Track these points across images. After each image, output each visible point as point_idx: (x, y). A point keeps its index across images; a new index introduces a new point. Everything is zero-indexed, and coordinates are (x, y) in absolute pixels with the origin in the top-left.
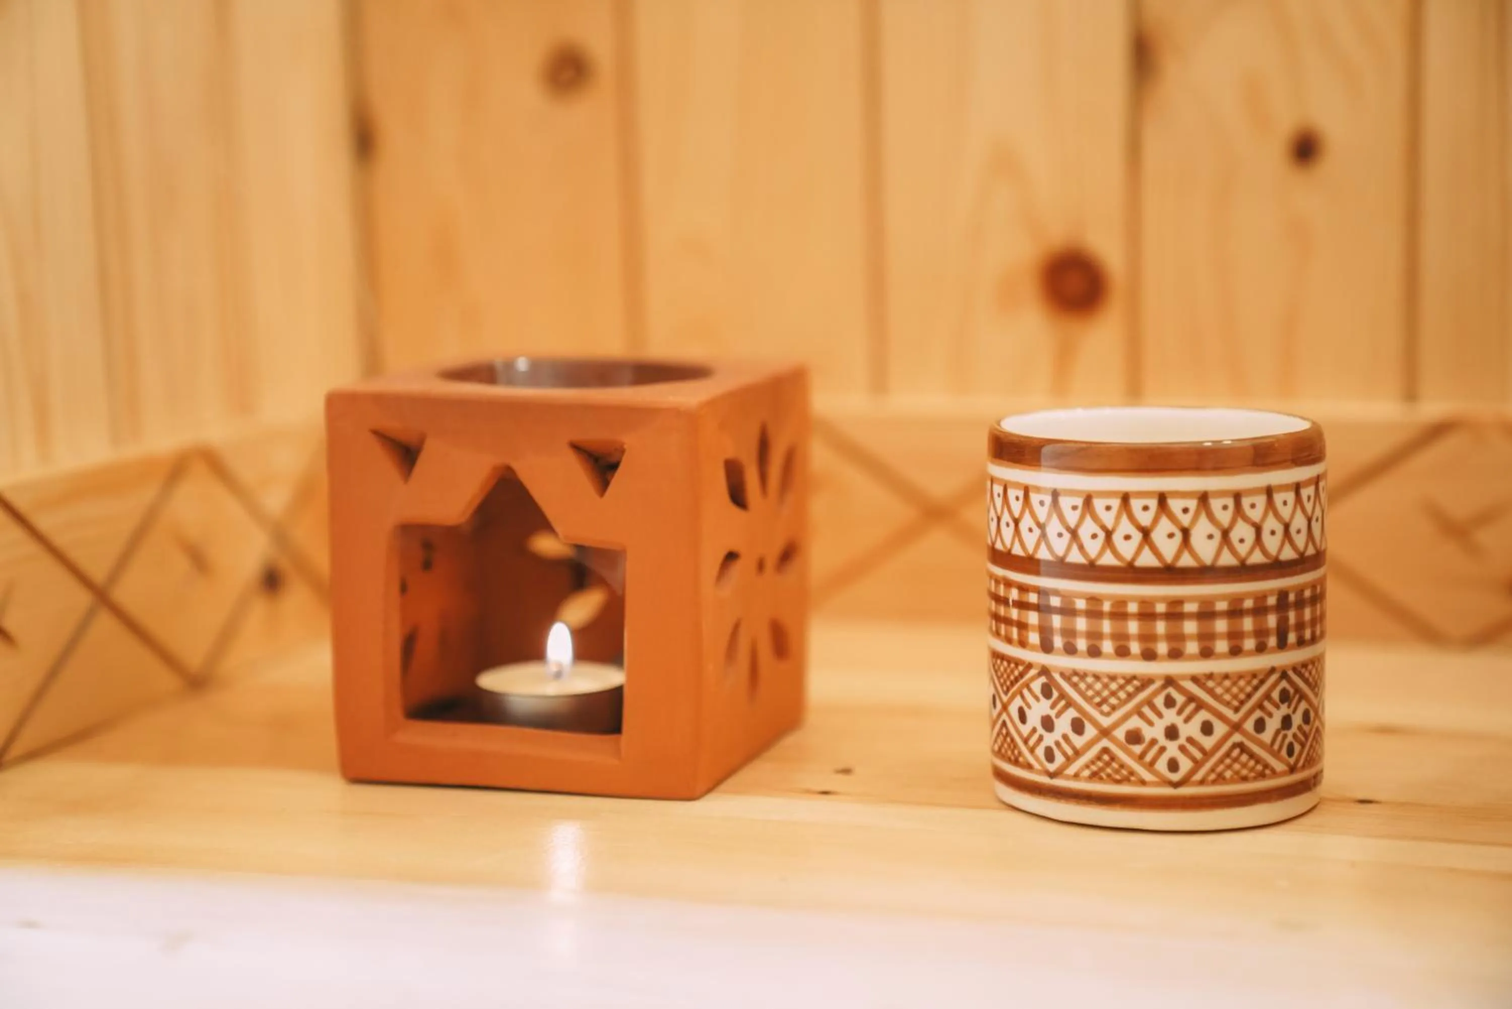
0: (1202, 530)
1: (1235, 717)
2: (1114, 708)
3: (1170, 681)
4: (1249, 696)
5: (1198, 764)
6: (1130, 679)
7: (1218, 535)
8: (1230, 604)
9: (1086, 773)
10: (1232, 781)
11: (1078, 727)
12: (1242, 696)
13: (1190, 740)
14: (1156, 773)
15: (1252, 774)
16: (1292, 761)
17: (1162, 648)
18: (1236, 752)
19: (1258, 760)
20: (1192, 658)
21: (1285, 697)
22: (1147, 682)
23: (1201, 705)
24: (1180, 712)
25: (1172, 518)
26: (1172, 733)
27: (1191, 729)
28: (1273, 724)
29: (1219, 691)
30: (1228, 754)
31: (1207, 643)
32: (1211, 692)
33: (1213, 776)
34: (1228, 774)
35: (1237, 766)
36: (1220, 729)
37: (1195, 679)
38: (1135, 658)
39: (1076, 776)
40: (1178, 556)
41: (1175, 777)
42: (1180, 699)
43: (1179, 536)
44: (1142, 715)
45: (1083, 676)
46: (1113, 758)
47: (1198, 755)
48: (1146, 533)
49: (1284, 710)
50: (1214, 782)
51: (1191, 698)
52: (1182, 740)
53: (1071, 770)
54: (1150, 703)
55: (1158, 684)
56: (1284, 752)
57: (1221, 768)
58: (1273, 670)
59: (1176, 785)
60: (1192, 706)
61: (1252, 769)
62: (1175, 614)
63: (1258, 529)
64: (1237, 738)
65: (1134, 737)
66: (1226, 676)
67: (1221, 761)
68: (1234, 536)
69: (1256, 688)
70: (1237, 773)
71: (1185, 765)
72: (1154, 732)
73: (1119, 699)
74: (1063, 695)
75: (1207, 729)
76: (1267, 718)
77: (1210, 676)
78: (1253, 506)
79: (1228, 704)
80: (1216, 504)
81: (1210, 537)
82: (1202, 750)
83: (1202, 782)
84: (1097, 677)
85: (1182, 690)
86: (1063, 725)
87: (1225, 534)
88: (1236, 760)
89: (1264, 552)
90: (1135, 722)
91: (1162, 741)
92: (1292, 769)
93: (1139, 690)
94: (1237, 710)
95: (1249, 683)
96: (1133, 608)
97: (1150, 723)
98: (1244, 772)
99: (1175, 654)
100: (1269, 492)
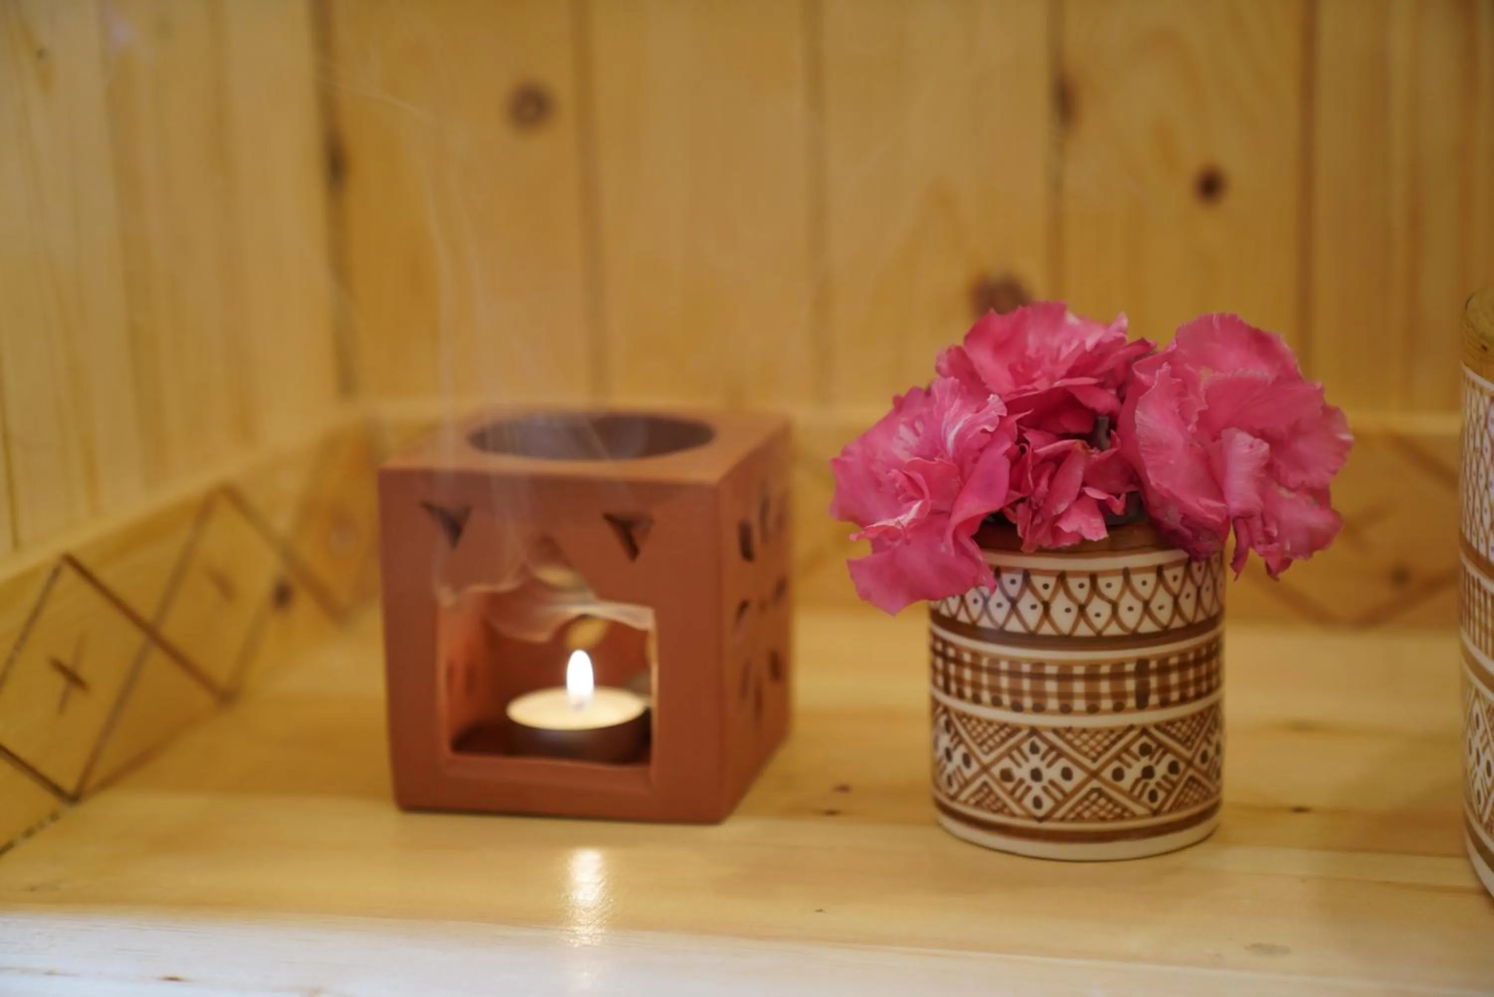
0: (1060, 604)
1: (1094, 766)
2: (991, 749)
3: (1034, 731)
4: (1107, 749)
5: (1058, 804)
6: (1003, 726)
7: (1075, 610)
8: (1087, 670)
9: (972, 801)
10: (1090, 820)
11: (966, 760)
12: (1100, 749)
13: (1052, 783)
14: (1023, 808)
15: (1110, 816)
16: (1155, 805)
17: (1028, 702)
18: (1094, 796)
19: (1116, 804)
20: (1053, 713)
21: (1145, 750)
22: (1016, 730)
23: (1061, 754)
24: (1043, 758)
25: (1034, 591)
26: (1036, 775)
27: (1053, 773)
28: (1132, 773)
29: (1077, 742)
30: (1086, 797)
31: (1065, 702)
32: (1070, 743)
33: (1072, 815)
34: (1087, 814)
35: (1095, 808)
36: (1079, 775)
37: (1056, 731)
38: (1006, 708)
39: (966, 802)
40: (1039, 626)
41: (1040, 813)
42: (1043, 747)
43: (1040, 608)
44: (1012, 758)
45: (970, 718)
46: (991, 792)
47: (1059, 796)
48: (1014, 602)
49: (1145, 761)
50: (1073, 820)
51: (1052, 747)
52: (1045, 782)
53: (964, 796)
54: (1017, 747)
55: (1025, 732)
56: (1145, 798)
57: (1080, 808)
58: (1131, 728)
59: (1040, 820)
60: (1053, 754)
61: (1110, 812)
62: (1038, 675)
63: (1115, 606)
64: (1095, 784)
65: (1006, 775)
66: (1084, 731)
67: (1080, 802)
68: (1091, 610)
69: (1113, 743)
70: (1095, 814)
71: (1048, 804)
72: (1022, 772)
73: (994, 741)
74: (957, 733)
75: (1067, 774)
76: (1125, 768)
77: (1069, 730)
78: (1109, 585)
79: (1086, 754)
80: (1073, 583)
81: (1068, 610)
82: (1062, 791)
83: (1063, 819)
84: (979, 721)
85: (1045, 740)
86: (957, 756)
87: (1082, 608)
88: (1094, 802)
89: (1121, 625)
90: (1006, 763)
91: (1029, 781)
92: (1155, 813)
93: (1010, 735)
94: (1094, 760)
95: (1106, 737)
96: (1004, 666)
97: (1018, 765)
98: (1102, 813)
99: (1039, 709)
100: (1126, 573)
